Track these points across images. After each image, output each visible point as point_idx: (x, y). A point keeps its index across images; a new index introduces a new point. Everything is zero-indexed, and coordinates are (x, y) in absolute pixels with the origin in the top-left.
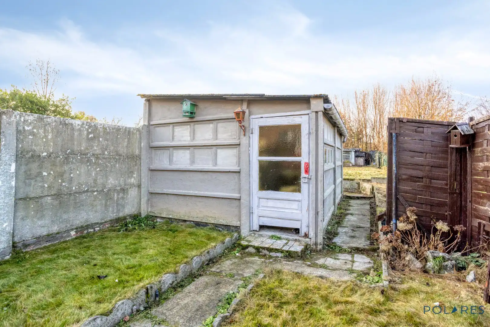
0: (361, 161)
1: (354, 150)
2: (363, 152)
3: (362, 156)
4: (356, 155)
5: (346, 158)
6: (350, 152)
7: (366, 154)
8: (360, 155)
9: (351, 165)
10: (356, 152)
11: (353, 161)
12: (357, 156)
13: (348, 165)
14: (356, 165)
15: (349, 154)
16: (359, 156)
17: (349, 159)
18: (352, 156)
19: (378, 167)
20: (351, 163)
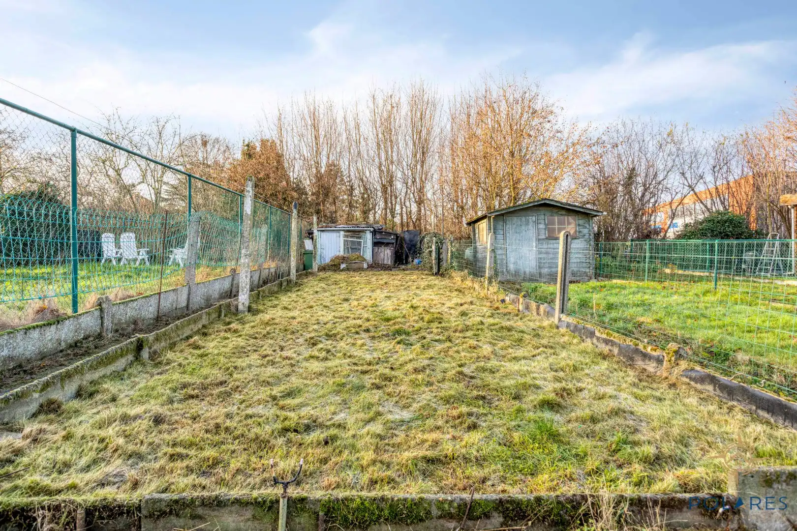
0: (386, 254)
1: (372, 229)
2: (390, 234)
3: (387, 244)
4: (376, 241)
5: (352, 249)
6: (361, 234)
7: (397, 237)
8: (385, 241)
9: (365, 266)
10: (374, 233)
11: (368, 255)
12: (376, 244)
13: (356, 266)
14: (376, 266)
15: (360, 238)
16: (383, 243)
17: (360, 249)
18: (365, 242)
19: (435, 270)
20: (364, 260)
